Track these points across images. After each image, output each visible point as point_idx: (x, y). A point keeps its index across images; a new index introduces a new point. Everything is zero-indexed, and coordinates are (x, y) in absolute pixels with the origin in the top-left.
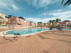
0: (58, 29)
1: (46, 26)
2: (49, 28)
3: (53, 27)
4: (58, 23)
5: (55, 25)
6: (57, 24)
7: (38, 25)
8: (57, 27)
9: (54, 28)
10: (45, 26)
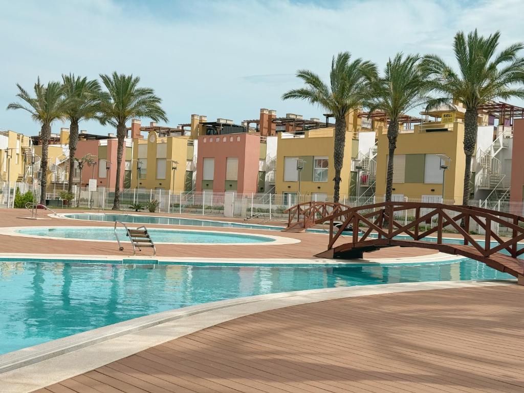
0: (485, 256)
1: (249, 200)
2: (319, 237)
3: (385, 216)
4: (485, 135)
5: (433, 174)
6: (470, 145)
7: (58, 153)
8: (468, 212)
9: (417, 243)
10: (236, 185)
